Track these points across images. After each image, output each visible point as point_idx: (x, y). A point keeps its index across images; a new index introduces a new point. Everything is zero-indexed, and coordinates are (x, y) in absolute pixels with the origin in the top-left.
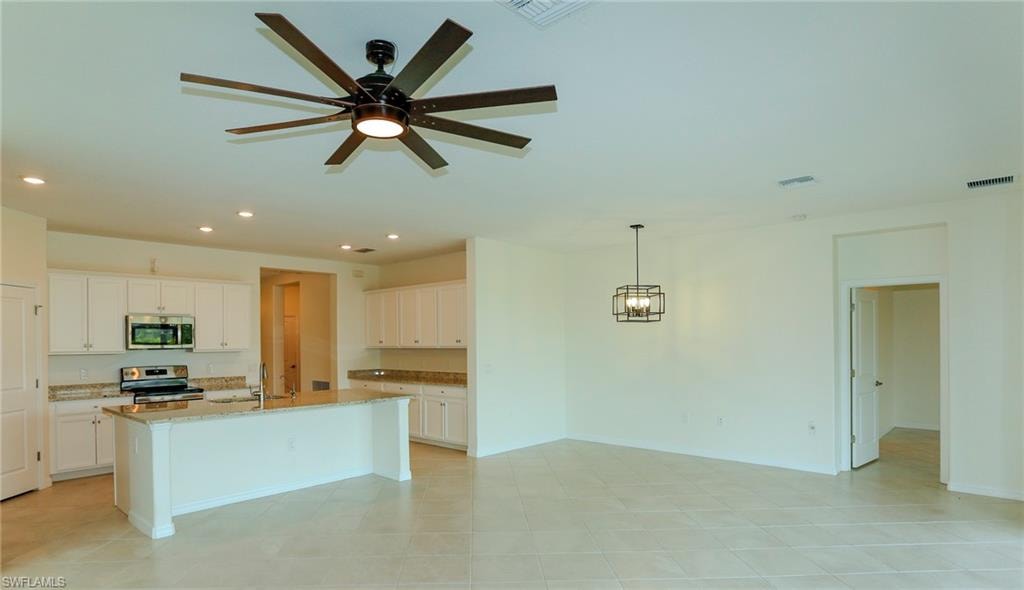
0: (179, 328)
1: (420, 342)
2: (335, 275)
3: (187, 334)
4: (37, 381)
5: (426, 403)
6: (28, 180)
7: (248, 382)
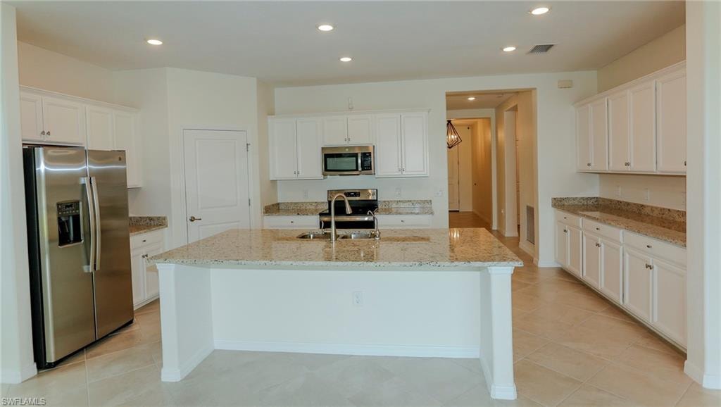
0: (360, 155)
1: (632, 164)
2: (535, 89)
3: (364, 161)
4: (249, 200)
5: (627, 255)
6: (150, 42)
7: (435, 206)
